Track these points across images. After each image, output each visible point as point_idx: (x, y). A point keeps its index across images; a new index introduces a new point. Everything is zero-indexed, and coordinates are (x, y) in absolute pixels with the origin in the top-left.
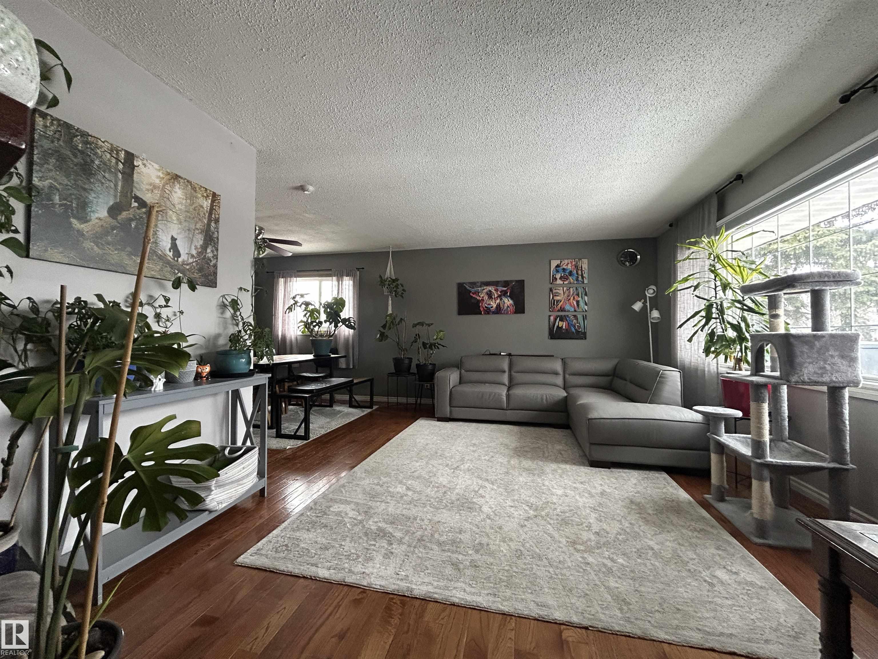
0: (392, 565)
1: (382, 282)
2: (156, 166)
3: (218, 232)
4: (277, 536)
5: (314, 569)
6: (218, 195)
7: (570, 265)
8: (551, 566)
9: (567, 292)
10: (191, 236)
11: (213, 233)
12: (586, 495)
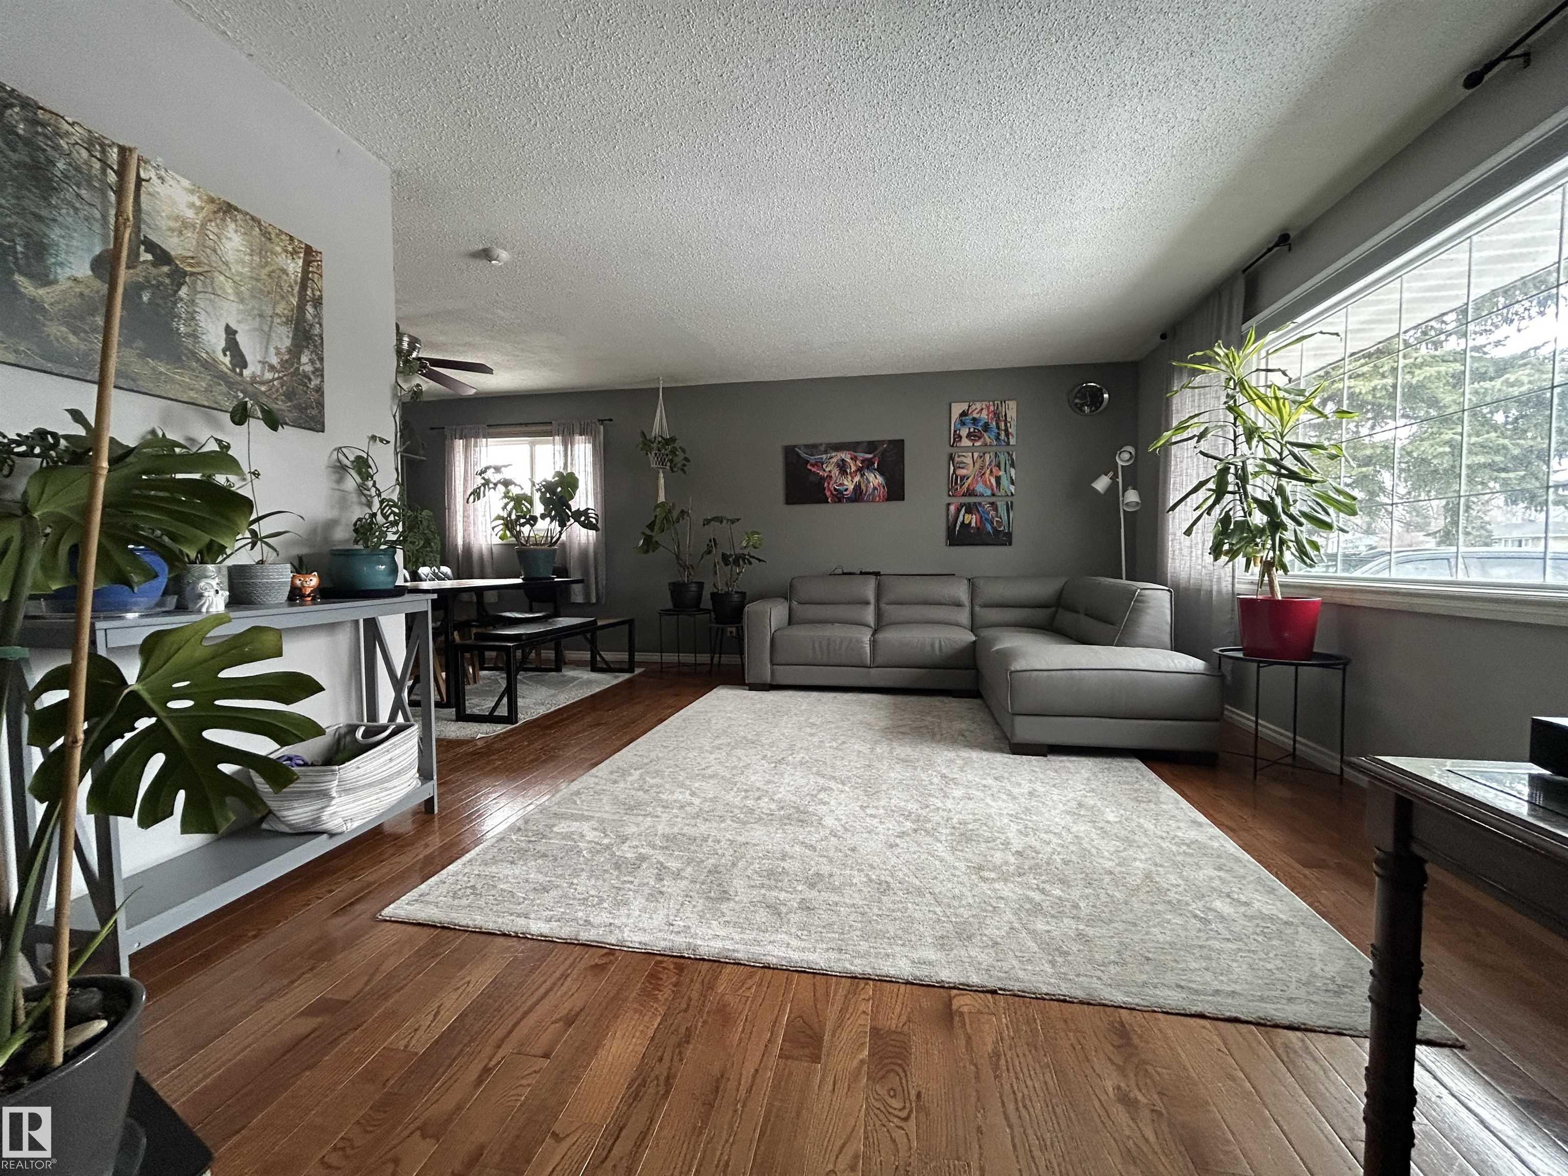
0: (662, 912)
1: (647, 443)
2: (186, 183)
3: (321, 325)
4: (456, 874)
5: (521, 921)
6: (316, 252)
7: (985, 412)
8: (939, 904)
9: (980, 461)
10: (266, 329)
11: (312, 325)
12: (1005, 797)
